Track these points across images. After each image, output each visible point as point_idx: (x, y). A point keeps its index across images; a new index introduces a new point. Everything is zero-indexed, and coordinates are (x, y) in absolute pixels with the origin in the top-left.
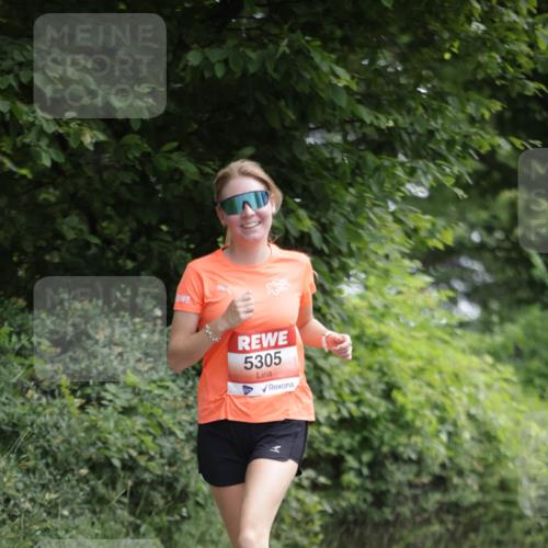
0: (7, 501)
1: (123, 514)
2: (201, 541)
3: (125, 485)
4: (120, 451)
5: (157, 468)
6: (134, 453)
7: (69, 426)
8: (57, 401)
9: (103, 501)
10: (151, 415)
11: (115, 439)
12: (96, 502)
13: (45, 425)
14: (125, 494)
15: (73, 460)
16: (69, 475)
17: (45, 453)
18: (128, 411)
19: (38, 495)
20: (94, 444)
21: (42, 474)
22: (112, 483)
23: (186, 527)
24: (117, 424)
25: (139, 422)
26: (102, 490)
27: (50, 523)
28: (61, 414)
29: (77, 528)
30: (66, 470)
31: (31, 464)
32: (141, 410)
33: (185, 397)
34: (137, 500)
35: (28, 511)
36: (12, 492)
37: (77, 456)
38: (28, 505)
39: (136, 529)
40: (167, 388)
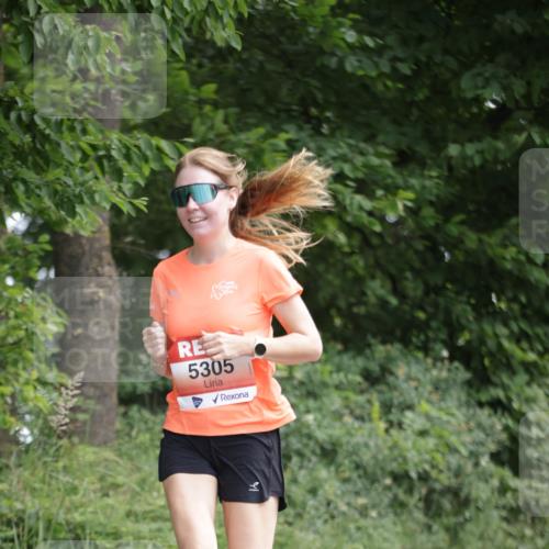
0: (329, 504)
1: (419, 515)
2: (481, 537)
3: (420, 493)
4: (416, 465)
5: (445, 479)
6: (427, 467)
7: (377, 445)
8: (367, 426)
9: (403, 505)
10: (440, 437)
11: (412, 455)
12: (398, 506)
13: (358, 444)
14: (420, 499)
15: (379, 472)
16: (376, 485)
17: (358, 467)
18: (423, 433)
19: (352, 501)
20: (395, 460)
21: (355, 484)
22: (410, 491)
23: (469, 527)
24: (414, 444)
25: (431, 442)
26: (402, 496)
27: (362, 522)
28: (370, 435)
29: (383, 526)
30: (373, 480)
31: (347, 474)
32: (432, 432)
33: (467, 423)
34: (429, 504)
35: (344, 514)
36: (332, 497)
37: (382, 469)
38: (344, 508)
39: (429, 528)
40: (453, 415)
